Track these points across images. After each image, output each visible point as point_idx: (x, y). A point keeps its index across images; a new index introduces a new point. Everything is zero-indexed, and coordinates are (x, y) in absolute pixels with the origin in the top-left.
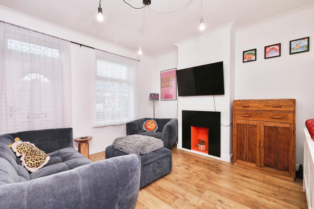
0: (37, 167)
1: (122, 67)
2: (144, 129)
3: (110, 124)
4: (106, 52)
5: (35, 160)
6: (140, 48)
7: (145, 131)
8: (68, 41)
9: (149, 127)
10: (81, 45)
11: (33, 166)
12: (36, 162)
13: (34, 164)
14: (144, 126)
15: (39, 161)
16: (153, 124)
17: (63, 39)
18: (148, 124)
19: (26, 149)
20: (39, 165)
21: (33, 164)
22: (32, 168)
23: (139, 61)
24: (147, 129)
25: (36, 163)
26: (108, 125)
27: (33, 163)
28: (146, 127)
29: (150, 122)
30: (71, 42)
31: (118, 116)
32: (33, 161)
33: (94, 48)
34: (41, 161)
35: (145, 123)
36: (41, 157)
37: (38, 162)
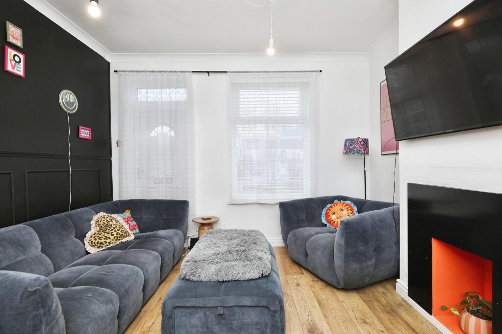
0: (99, 247)
1: (278, 92)
2: (324, 221)
3: (255, 201)
4: (247, 72)
5: (97, 238)
6: (271, 41)
7: (326, 225)
8: (189, 72)
9: (334, 217)
10: (208, 72)
11: (94, 246)
12: (98, 240)
13: (95, 243)
14: (324, 212)
15: (103, 241)
16: (345, 212)
17: (182, 72)
18: (334, 209)
19: (101, 223)
20: (102, 245)
21: (93, 243)
22: (92, 248)
23: (321, 71)
24: (329, 221)
25: (98, 243)
26: (251, 202)
27: (94, 241)
28: (327, 216)
29: (337, 207)
30: (192, 72)
31: (269, 187)
32: (95, 239)
33: (227, 72)
34: (105, 240)
35: (328, 206)
36: (110, 236)
37: (100, 241)
